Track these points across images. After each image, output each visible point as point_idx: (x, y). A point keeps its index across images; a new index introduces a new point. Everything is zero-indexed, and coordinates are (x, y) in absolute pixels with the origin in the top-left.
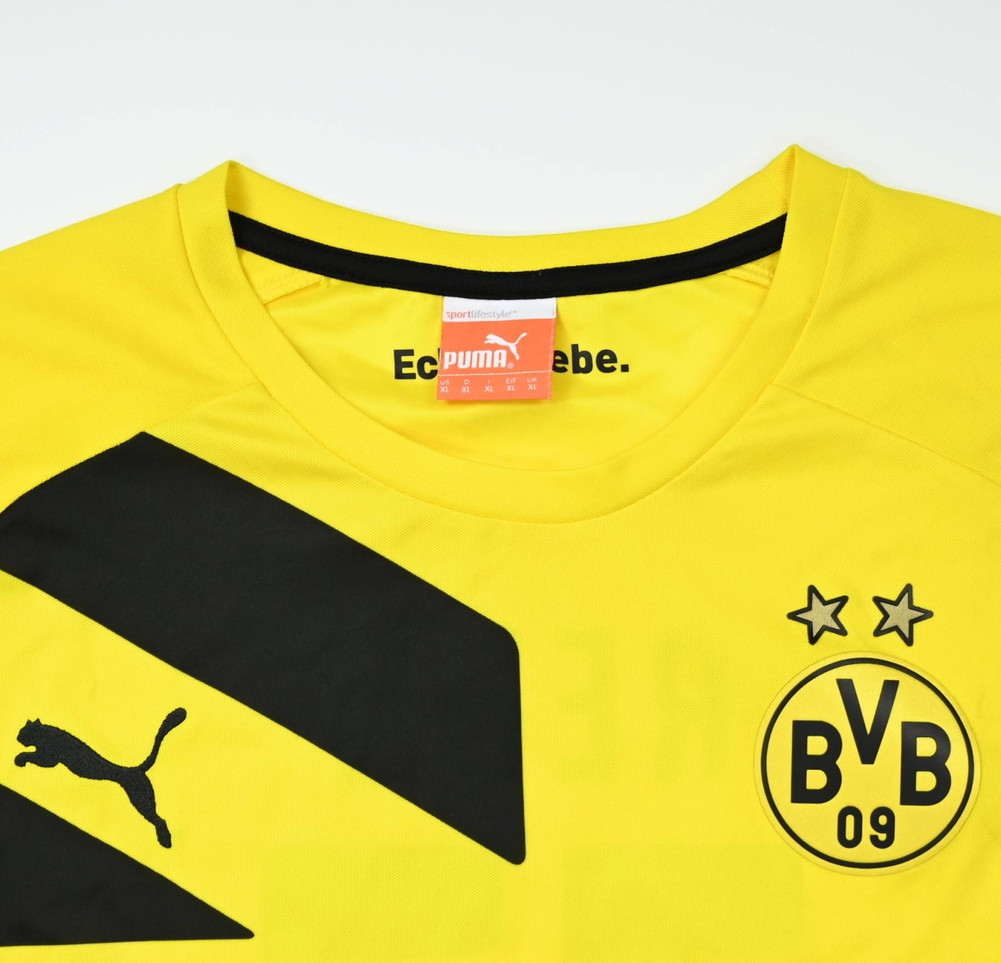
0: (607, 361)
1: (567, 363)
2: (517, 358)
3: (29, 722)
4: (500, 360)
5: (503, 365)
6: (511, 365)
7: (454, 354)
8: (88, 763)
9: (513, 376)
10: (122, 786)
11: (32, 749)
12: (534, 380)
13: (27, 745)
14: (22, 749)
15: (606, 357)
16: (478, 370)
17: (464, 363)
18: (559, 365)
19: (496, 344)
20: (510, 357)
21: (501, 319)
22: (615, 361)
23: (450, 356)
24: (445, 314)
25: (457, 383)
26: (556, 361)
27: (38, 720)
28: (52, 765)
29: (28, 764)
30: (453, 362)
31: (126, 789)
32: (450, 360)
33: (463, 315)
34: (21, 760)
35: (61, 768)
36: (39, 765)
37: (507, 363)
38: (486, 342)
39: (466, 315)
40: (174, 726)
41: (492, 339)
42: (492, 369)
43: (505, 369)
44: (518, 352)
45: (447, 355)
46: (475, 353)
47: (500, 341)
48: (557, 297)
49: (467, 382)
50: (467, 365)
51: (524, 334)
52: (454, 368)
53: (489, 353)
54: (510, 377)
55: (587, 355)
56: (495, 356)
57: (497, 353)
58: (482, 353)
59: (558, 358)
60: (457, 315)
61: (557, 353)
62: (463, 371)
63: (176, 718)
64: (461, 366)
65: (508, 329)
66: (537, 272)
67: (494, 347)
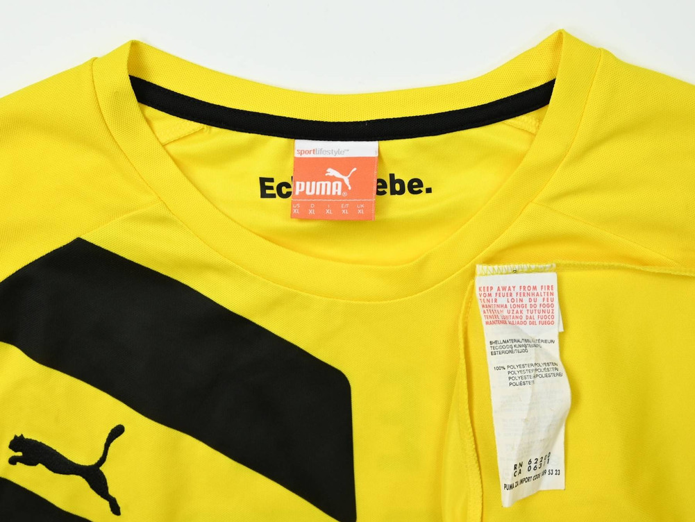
0: (416, 187)
1: (386, 188)
2: (350, 188)
3: (16, 437)
4: (337, 189)
5: (339, 193)
6: (345, 194)
7: (303, 184)
8: (59, 464)
9: (347, 202)
10: (84, 477)
11: (20, 454)
12: (362, 206)
13: (16, 451)
14: (13, 453)
15: (415, 184)
16: (320, 196)
17: (310, 191)
18: (380, 190)
19: (334, 176)
20: (344, 187)
21: (338, 156)
22: (422, 186)
23: (300, 185)
24: (296, 152)
25: (305, 206)
26: (378, 187)
27: (22, 435)
28: (34, 464)
29: (18, 463)
30: (303, 189)
31: (86, 480)
32: (300, 188)
33: (309, 152)
34: (13, 461)
35: (40, 467)
36: (25, 464)
37: (342, 192)
38: (326, 175)
39: (312, 152)
40: (117, 437)
41: (332, 172)
42: (331, 197)
43: (340, 197)
44: (350, 184)
45: (298, 183)
46: (318, 183)
47: (337, 174)
48: (378, 140)
49: (312, 205)
50: (313, 192)
51: (355, 169)
52: (303, 194)
53: (329, 183)
54: (345, 203)
55: (401, 182)
56: (333, 186)
57: (334, 184)
58: (324, 183)
59: (380, 184)
60: (305, 152)
61: (379, 180)
62: (310, 197)
63: (118, 431)
64: (308, 193)
65: (343, 164)
66: (364, 122)
67: (333, 179)
